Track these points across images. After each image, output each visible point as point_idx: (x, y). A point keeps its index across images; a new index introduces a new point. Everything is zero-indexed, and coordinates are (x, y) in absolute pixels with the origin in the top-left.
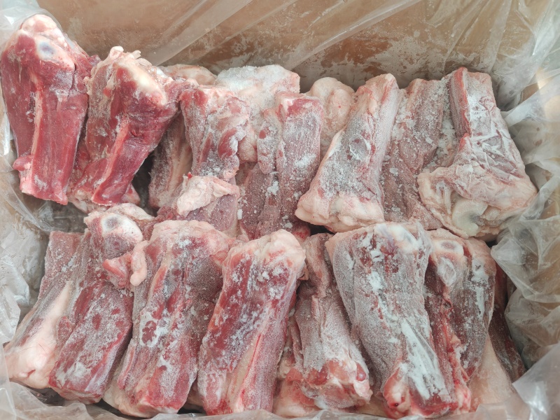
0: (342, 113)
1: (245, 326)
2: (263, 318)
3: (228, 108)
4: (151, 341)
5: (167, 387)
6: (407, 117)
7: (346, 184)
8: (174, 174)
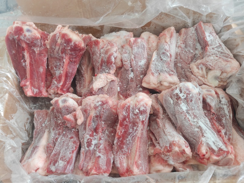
0: (154, 44)
1: (132, 134)
2: (139, 129)
3: (109, 45)
4: (91, 147)
5: (102, 165)
6: (181, 43)
7: (162, 70)
8: (86, 80)
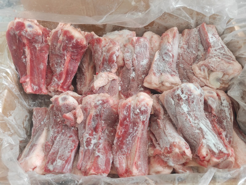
0: (157, 44)
1: (132, 134)
2: (139, 130)
3: (111, 43)
4: (90, 146)
5: (101, 164)
6: (184, 44)
7: (164, 70)
8: (87, 79)
